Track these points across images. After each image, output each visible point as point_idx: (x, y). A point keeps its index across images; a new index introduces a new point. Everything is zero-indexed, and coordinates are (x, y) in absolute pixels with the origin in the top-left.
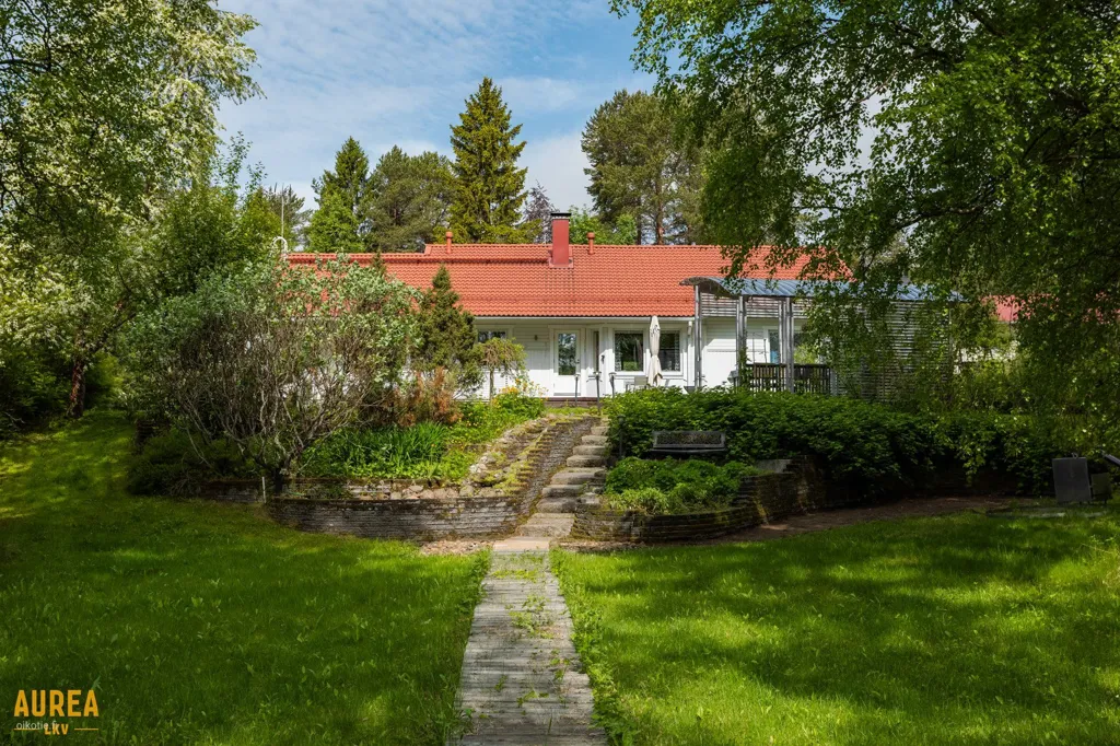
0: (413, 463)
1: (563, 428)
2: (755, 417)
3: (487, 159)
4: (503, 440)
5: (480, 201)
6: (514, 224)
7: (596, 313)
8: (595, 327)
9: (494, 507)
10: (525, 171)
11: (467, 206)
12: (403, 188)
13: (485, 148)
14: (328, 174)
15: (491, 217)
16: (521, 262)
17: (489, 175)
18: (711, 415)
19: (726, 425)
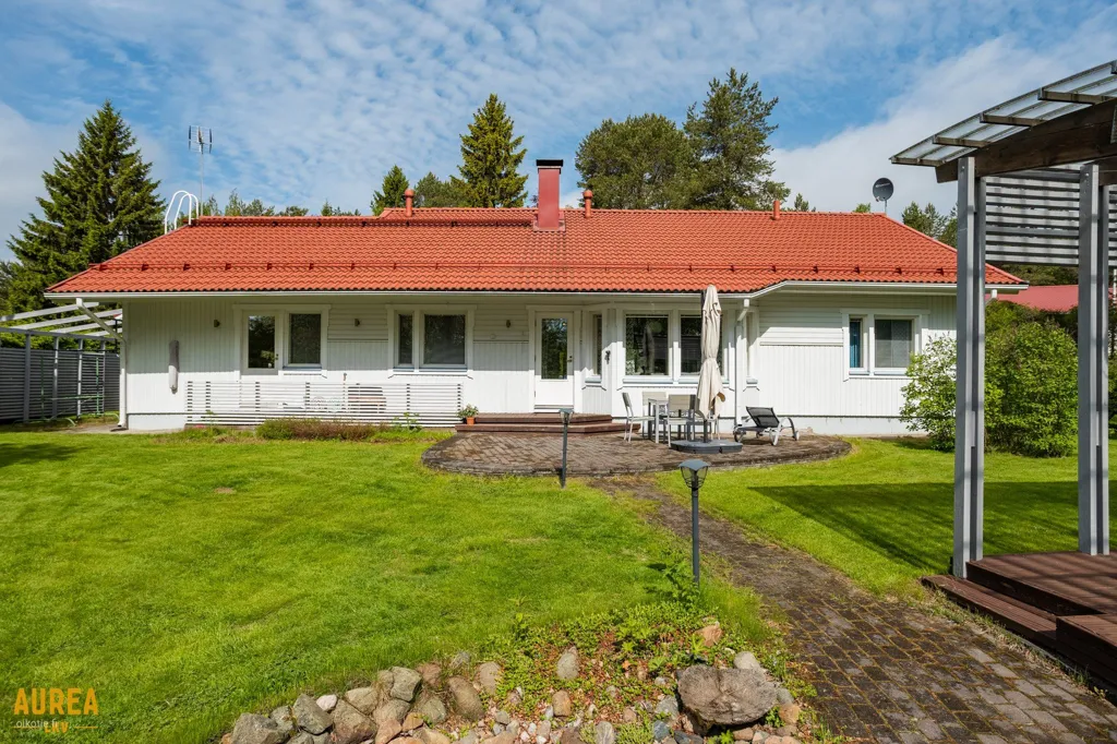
3: (492, 164)
13: (490, 154)
17: (494, 178)
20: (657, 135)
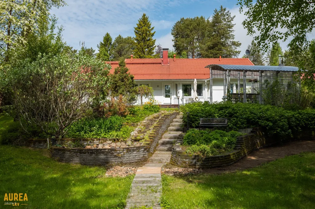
0: (108, 132)
1: (166, 117)
2: (238, 113)
3: (144, 36)
4: (144, 121)
5: (143, 48)
6: (152, 55)
7: (177, 78)
8: (176, 83)
9: (139, 151)
10: (155, 40)
11: (139, 50)
12: (122, 46)
13: (144, 33)
14: (101, 43)
15: (146, 53)
16: (153, 63)
17: (145, 41)
18: (221, 112)
19: (227, 116)
20: (199, 25)
